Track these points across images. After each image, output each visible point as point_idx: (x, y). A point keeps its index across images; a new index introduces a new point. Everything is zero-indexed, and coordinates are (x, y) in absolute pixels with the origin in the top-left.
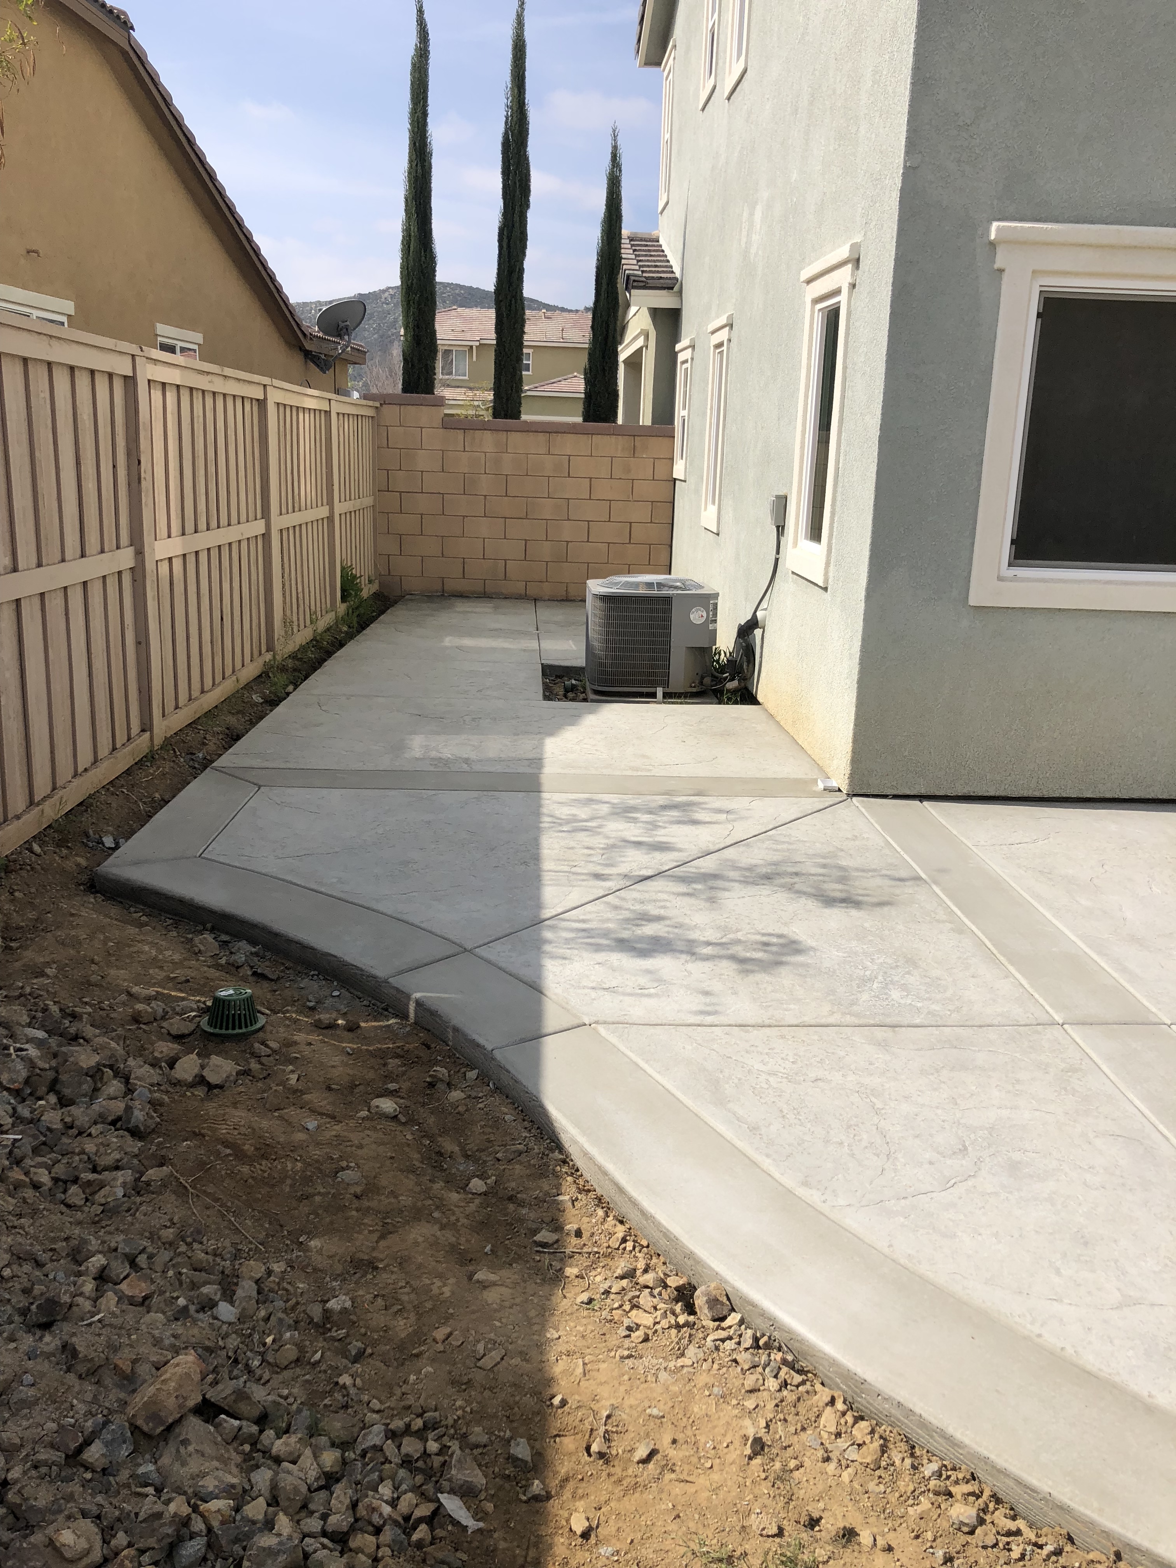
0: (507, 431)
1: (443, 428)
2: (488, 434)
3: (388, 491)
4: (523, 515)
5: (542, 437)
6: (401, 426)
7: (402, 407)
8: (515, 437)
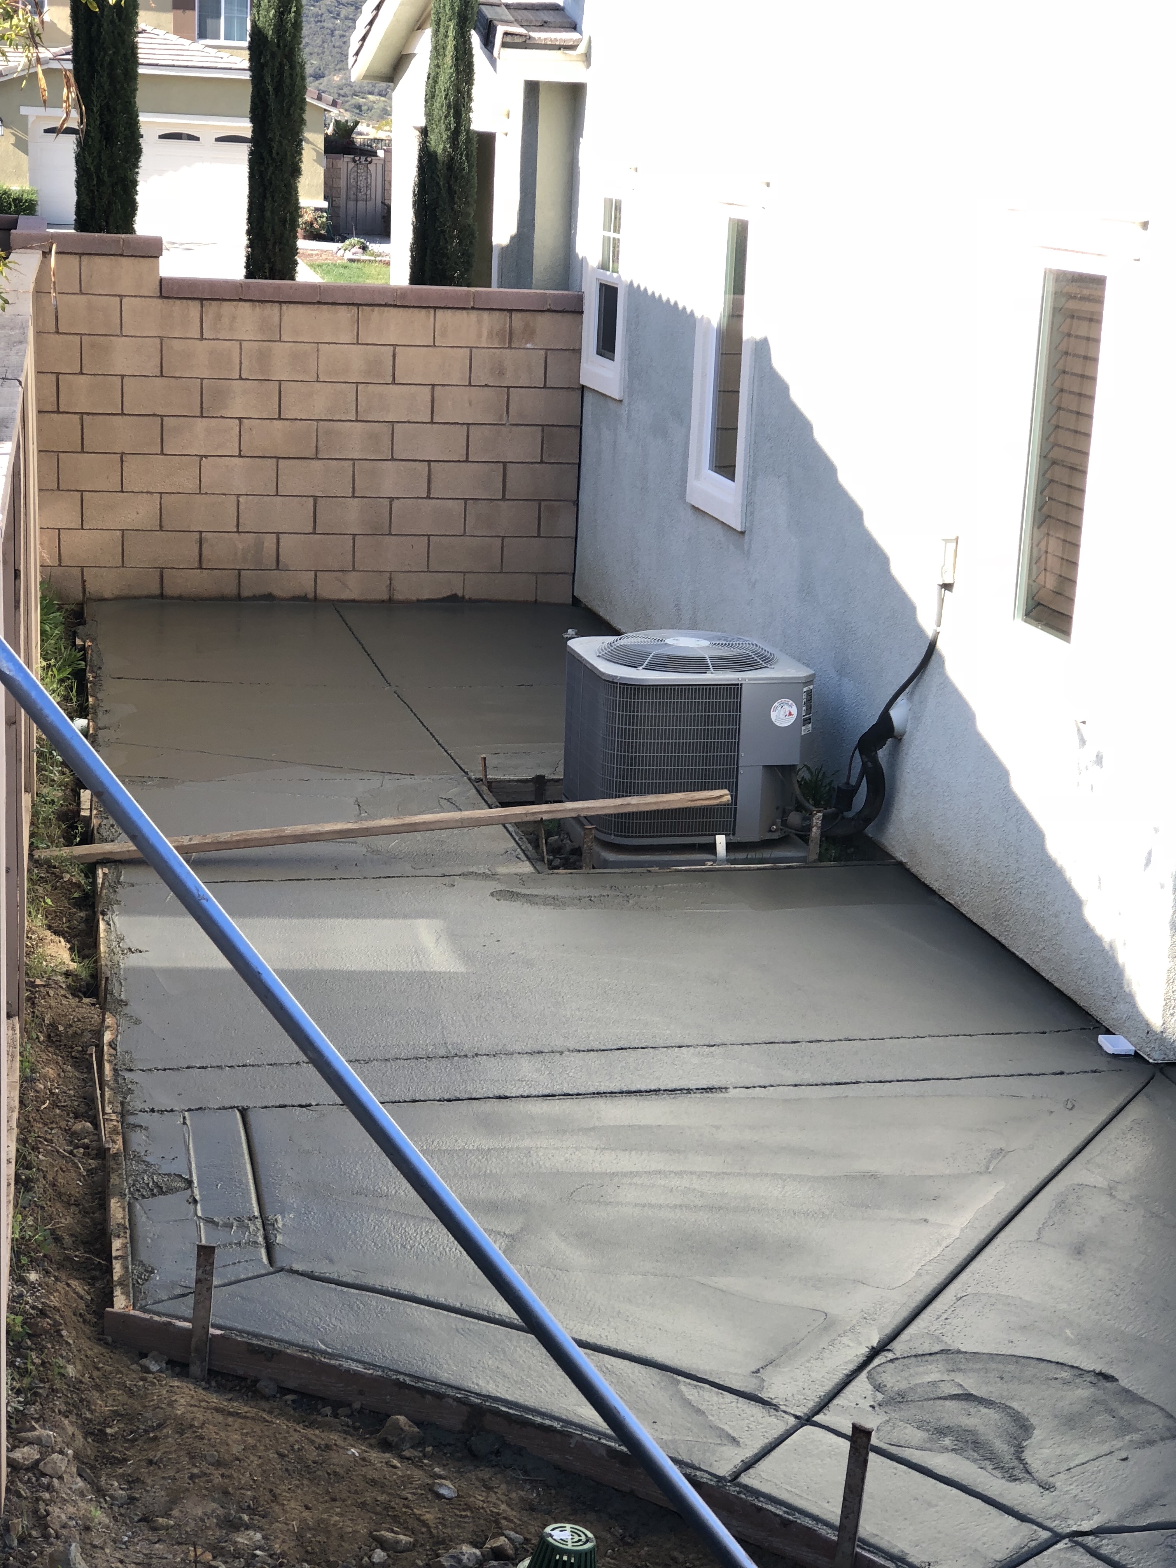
0: (280, 303)
1: (161, 296)
2: (245, 308)
3: (58, 412)
4: (311, 453)
5: (344, 314)
6: (81, 293)
7: (85, 259)
8: (294, 315)
